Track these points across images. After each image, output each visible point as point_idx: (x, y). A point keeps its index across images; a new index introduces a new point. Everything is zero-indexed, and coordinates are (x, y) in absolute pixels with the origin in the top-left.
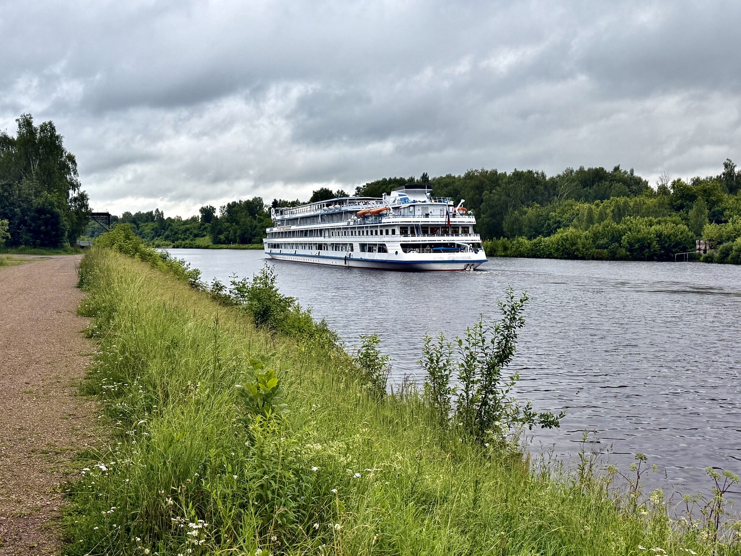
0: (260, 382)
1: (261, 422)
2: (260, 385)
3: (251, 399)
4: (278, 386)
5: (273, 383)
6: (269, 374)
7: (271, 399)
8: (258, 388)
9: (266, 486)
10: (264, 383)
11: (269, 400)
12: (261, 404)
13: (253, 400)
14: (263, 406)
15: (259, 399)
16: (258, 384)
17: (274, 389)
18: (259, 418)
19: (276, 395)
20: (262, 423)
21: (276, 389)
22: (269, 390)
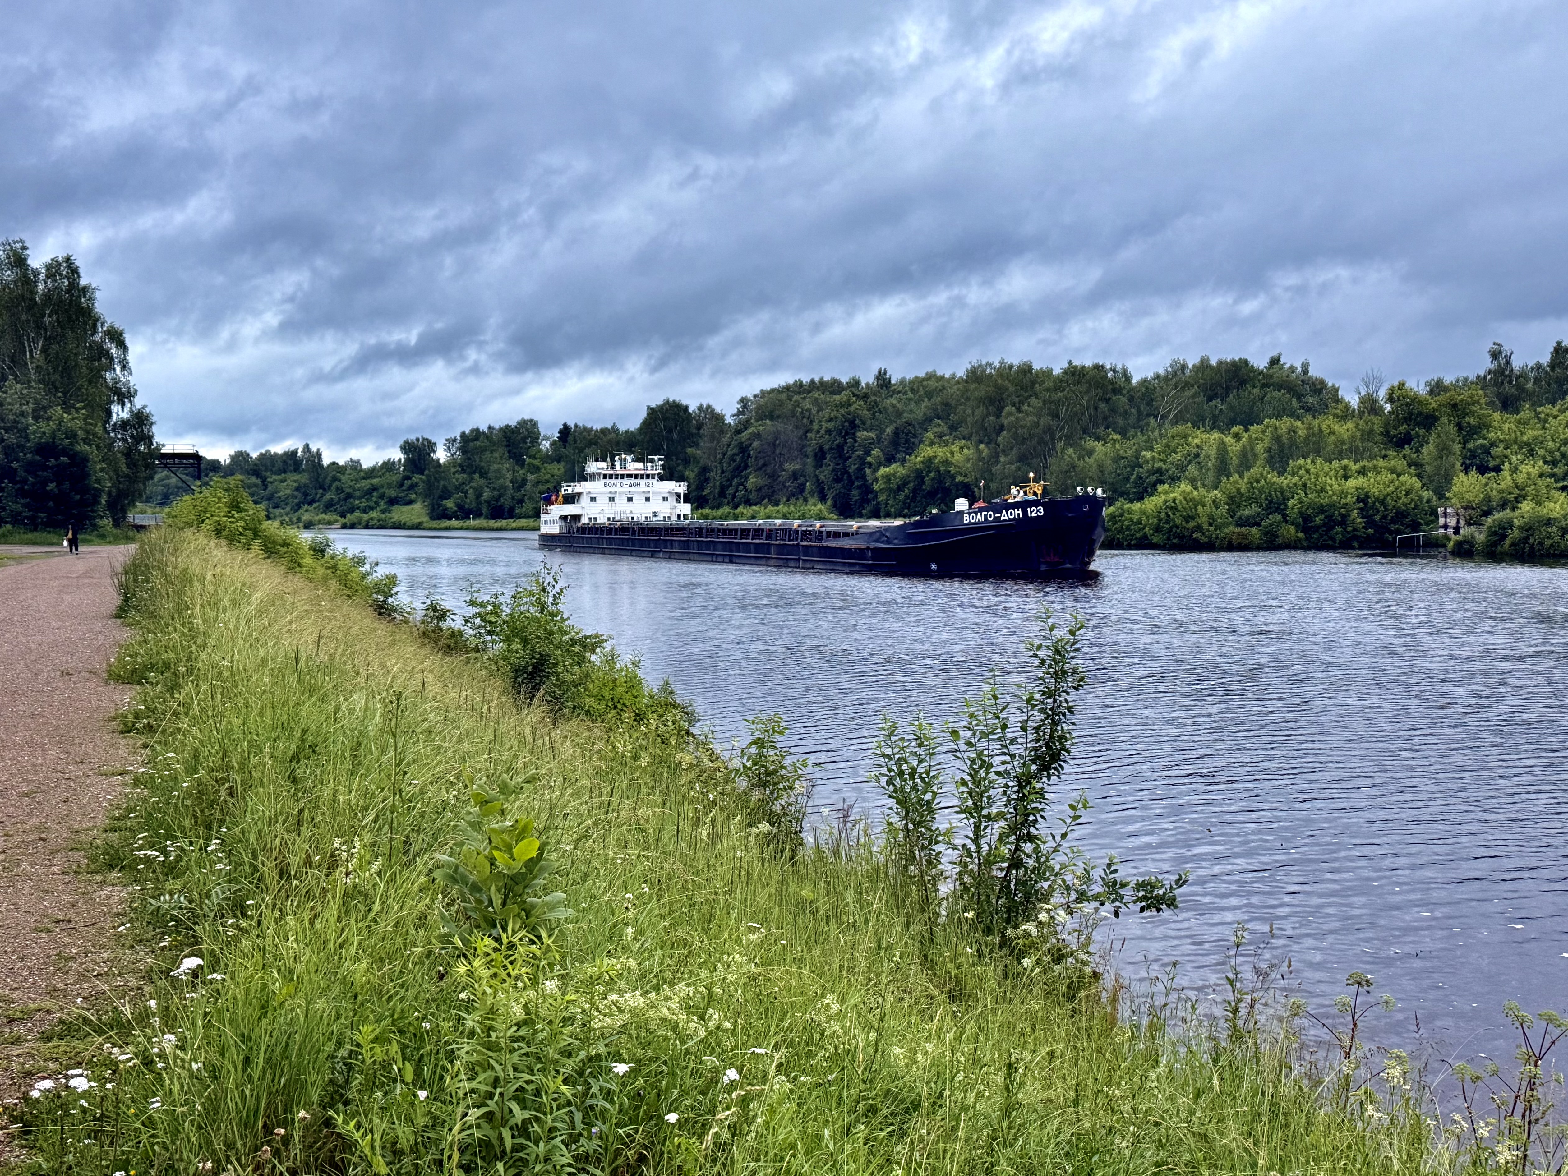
0: (496, 848)
1: (487, 954)
2: (496, 853)
3: (475, 888)
4: (540, 855)
5: (527, 849)
6: (519, 827)
7: (525, 887)
8: (492, 862)
9: (498, 1115)
10: (509, 849)
11: (519, 889)
12: (497, 901)
13: (480, 890)
14: (504, 904)
15: (493, 889)
16: (491, 851)
17: (532, 863)
19: (534, 878)
20: (489, 958)
21: (537, 863)
22: (518, 866)
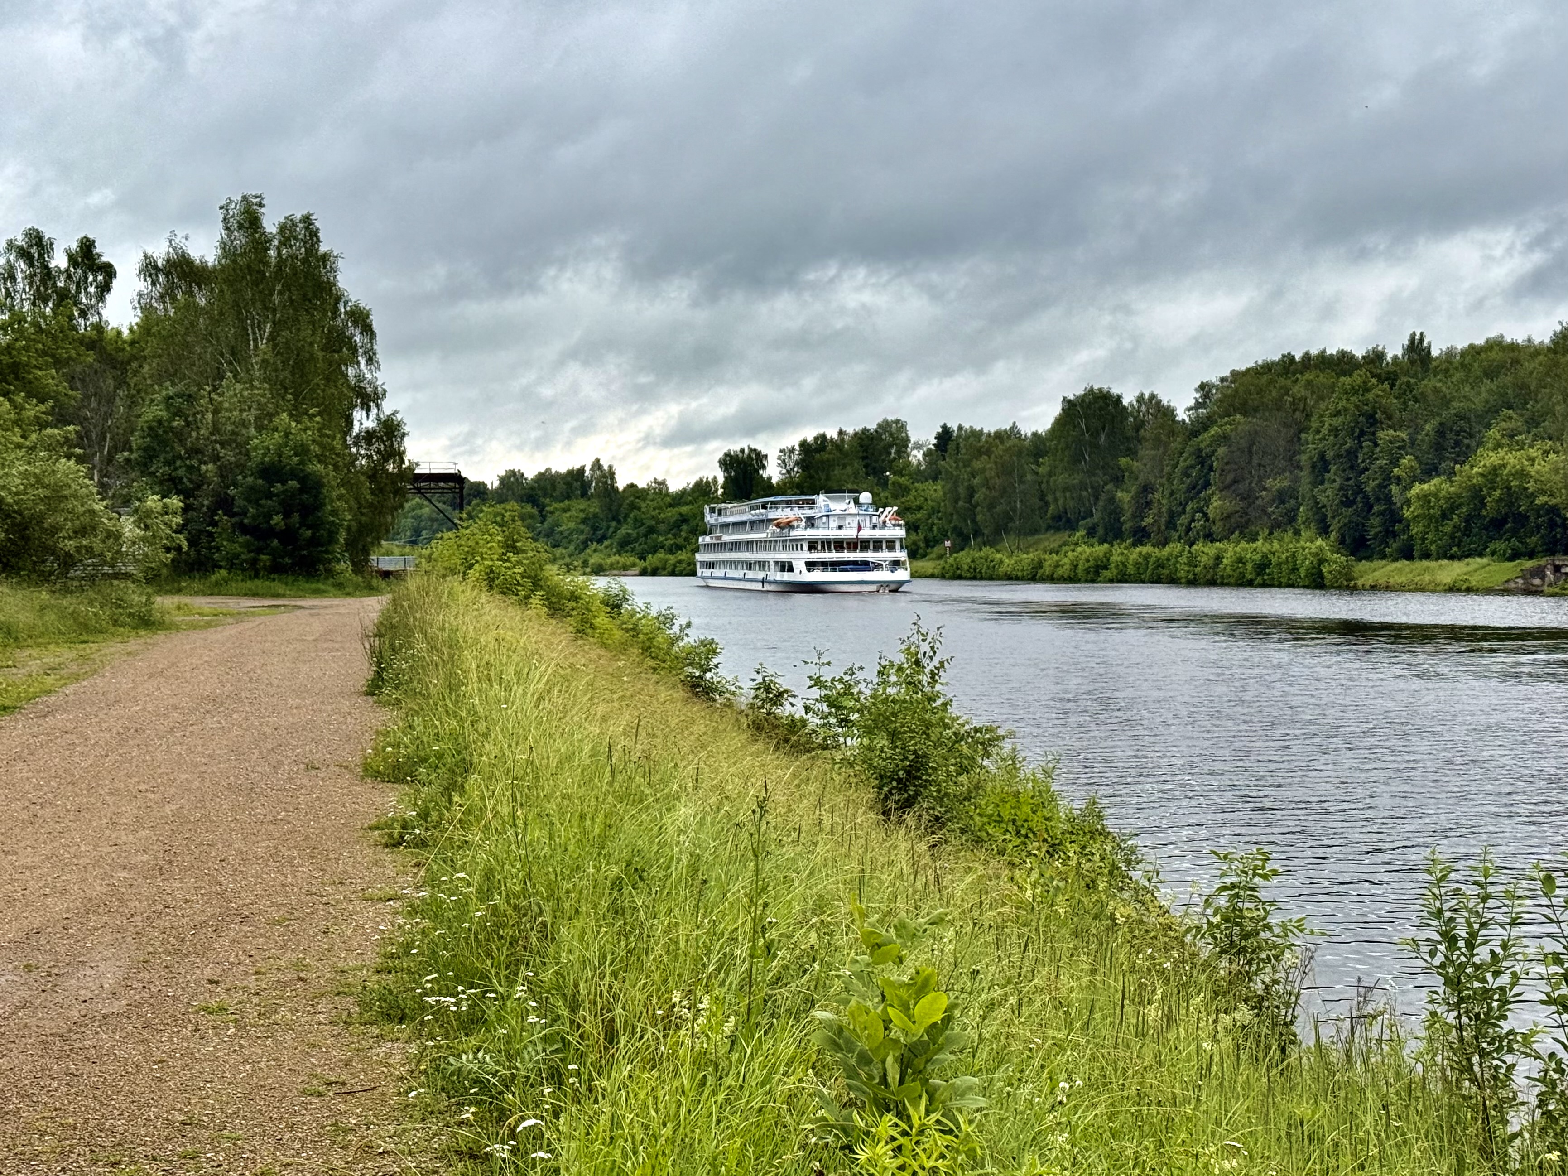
0: (891, 1006)
1: (893, 1139)
2: (891, 1012)
3: (864, 1059)
4: (948, 1020)
5: (931, 1009)
6: (920, 980)
7: (927, 1061)
8: (887, 1023)
10: (907, 1008)
11: (919, 1062)
12: (893, 1075)
13: (869, 1062)
14: (901, 1082)
15: (890, 1060)
16: (885, 1010)
17: (935, 1031)
18: (887, 1125)
19: (940, 1049)
20: (895, 1144)
21: (942, 1031)
22: (919, 1031)
